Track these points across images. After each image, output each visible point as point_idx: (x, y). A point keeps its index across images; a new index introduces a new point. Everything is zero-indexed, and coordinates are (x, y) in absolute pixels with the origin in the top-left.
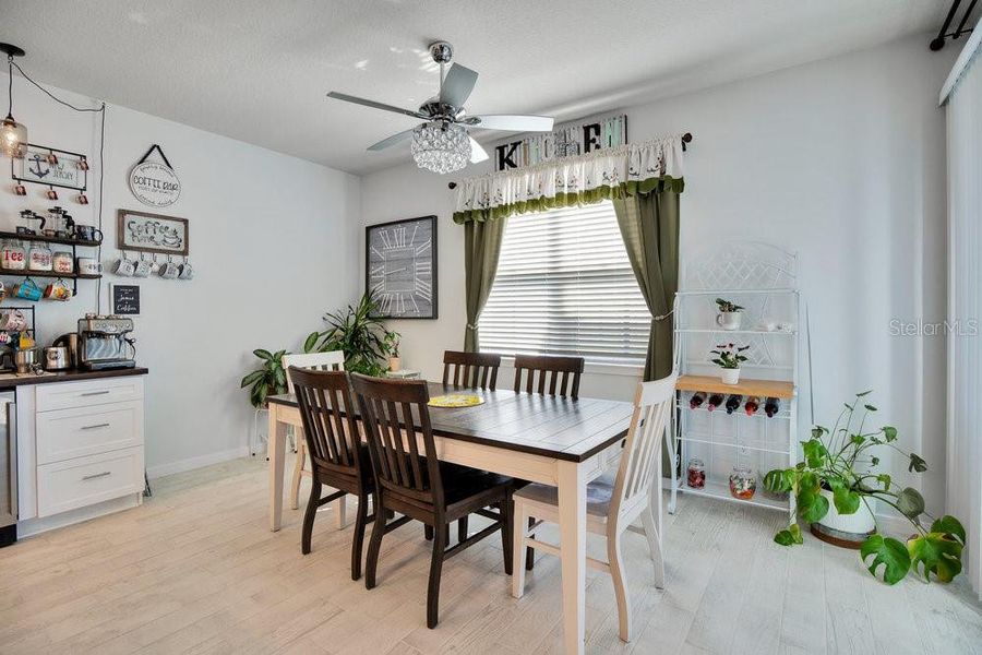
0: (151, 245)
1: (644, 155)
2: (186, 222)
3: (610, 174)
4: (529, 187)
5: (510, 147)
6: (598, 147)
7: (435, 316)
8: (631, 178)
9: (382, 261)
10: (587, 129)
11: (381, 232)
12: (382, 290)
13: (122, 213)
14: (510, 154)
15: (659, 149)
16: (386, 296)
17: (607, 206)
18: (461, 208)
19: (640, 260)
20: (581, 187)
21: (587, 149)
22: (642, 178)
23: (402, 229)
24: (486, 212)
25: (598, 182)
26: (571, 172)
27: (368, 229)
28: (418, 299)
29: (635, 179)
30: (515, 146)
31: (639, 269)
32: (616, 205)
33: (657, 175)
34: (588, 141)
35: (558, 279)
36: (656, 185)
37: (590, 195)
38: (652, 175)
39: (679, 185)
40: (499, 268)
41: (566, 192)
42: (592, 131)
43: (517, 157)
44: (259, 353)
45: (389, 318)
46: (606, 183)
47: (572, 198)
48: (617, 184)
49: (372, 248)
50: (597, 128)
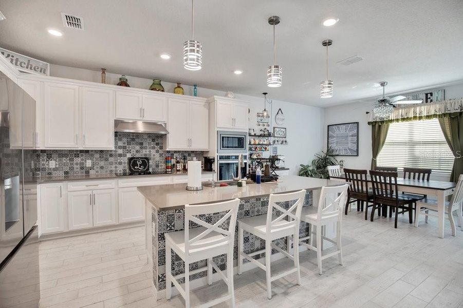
0: (279, 136)
1: (453, 104)
2: (286, 129)
3: (437, 110)
4: (402, 113)
6: (431, 101)
7: (357, 155)
8: (447, 112)
9: (334, 137)
10: (427, 95)
11: (334, 127)
12: (334, 146)
13: (274, 128)
15: (459, 102)
16: (336, 148)
17: (436, 121)
18: (371, 120)
19: (450, 138)
20: (425, 114)
21: (427, 102)
22: (452, 112)
23: (344, 127)
24: (382, 122)
25: (432, 113)
26: (420, 109)
27: (328, 126)
28: (350, 149)
29: (449, 112)
31: (450, 141)
32: (439, 120)
33: (459, 111)
34: (427, 98)
35: (412, 144)
36: (458, 115)
37: (428, 117)
38: (457, 111)
40: (386, 140)
41: (418, 115)
42: (429, 96)
44: (301, 165)
45: (337, 155)
46: (436, 113)
47: (420, 118)
48: (440, 113)
49: (330, 132)
50: (431, 94)
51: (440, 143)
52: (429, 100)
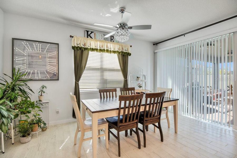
1: (125, 47)
5: (90, 32)
7: (58, 79)
9: (24, 55)
10: (111, 37)
11: (24, 43)
12: (24, 68)
14: (91, 34)
15: (127, 47)
17: (116, 55)
20: (112, 50)
23: (39, 44)
27: (14, 39)
28: (49, 73)
29: (124, 51)
30: (92, 32)
32: (118, 55)
33: (127, 52)
35: (102, 70)
36: (127, 54)
37: (114, 52)
39: (130, 55)
41: (106, 49)
43: (92, 35)
45: (31, 80)
46: (118, 50)
49: (16, 48)
50: (113, 37)
51: (117, 70)
52: (112, 41)
